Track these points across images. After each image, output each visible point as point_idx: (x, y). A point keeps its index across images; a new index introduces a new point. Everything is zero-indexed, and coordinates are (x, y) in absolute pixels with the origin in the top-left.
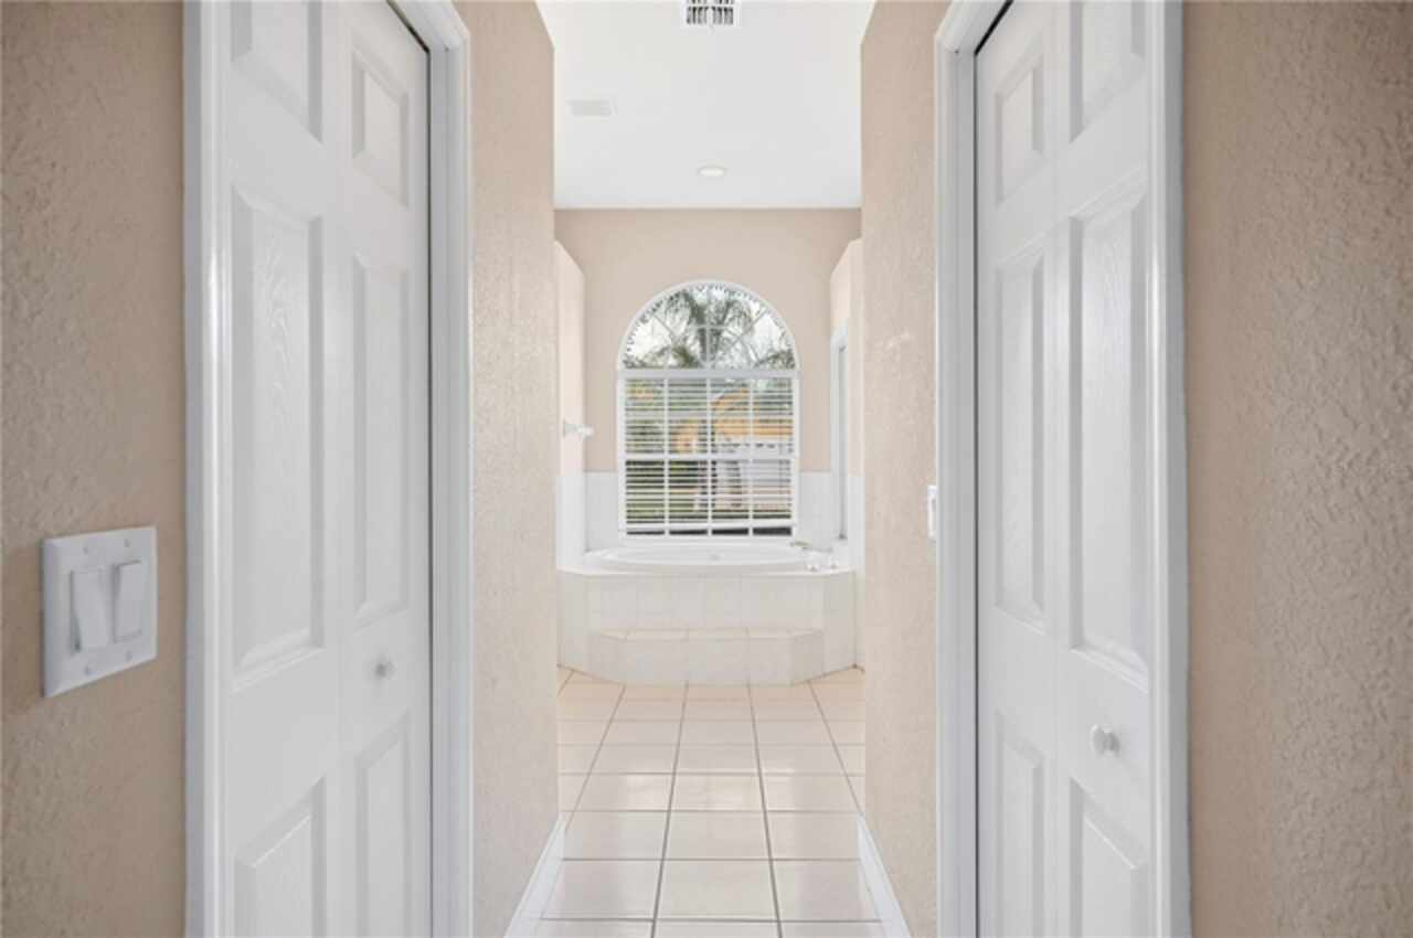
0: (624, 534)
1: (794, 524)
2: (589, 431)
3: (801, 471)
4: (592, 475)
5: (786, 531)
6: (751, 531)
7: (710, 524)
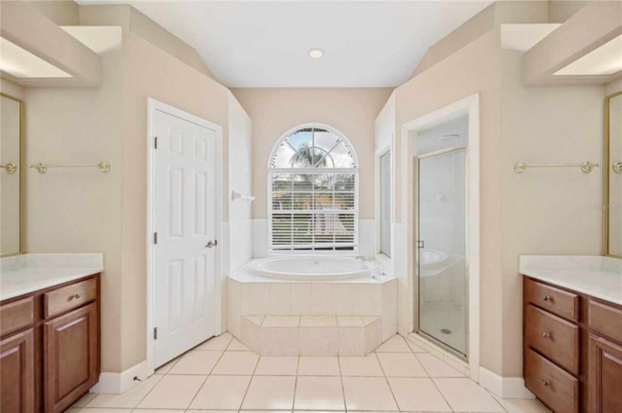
0: (271, 250)
1: (356, 246)
2: (253, 198)
3: (360, 219)
4: (256, 220)
5: (351, 248)
6: (334, 249)
7: (314, 245)
